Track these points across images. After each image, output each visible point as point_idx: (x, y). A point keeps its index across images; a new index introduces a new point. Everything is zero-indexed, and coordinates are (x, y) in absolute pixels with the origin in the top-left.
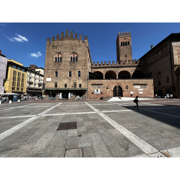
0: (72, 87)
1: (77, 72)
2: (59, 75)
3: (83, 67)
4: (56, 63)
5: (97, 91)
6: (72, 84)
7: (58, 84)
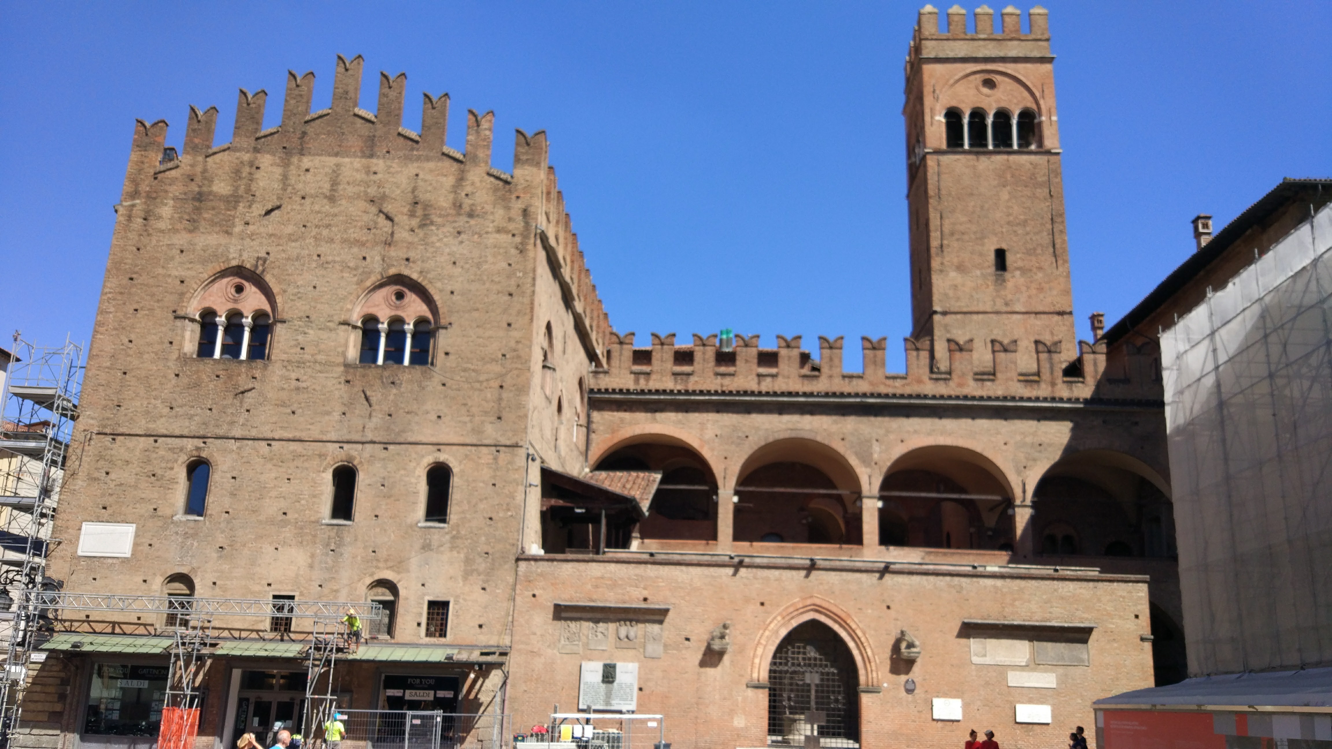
1: (422, 472)
2: (227, 503)
4: (206, 367)
5: (608, 675)
6: (350, 594)
7: (200, 587)
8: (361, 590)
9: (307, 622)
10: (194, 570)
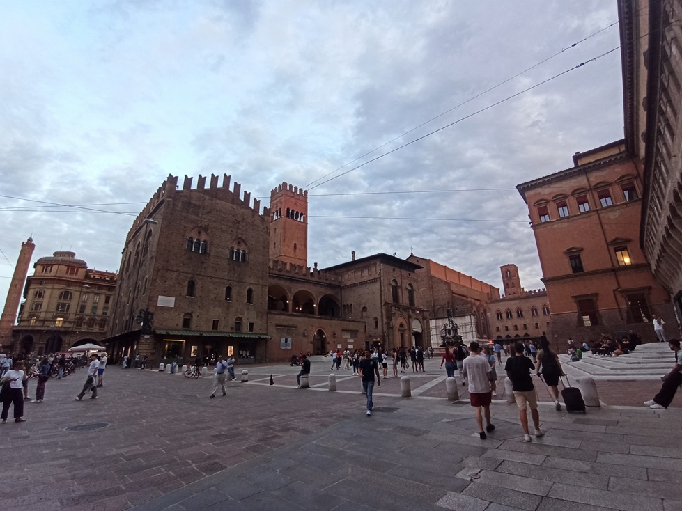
0: (232, 328)
1: (246, 290)
2: (200, 293)
3: (258, 281)
4: (190, 253)
5: (286, 340)
6: (232, 321)
7: (194, 317)
8: (234, 319)
9: (222, 327)
10: (193, 312)
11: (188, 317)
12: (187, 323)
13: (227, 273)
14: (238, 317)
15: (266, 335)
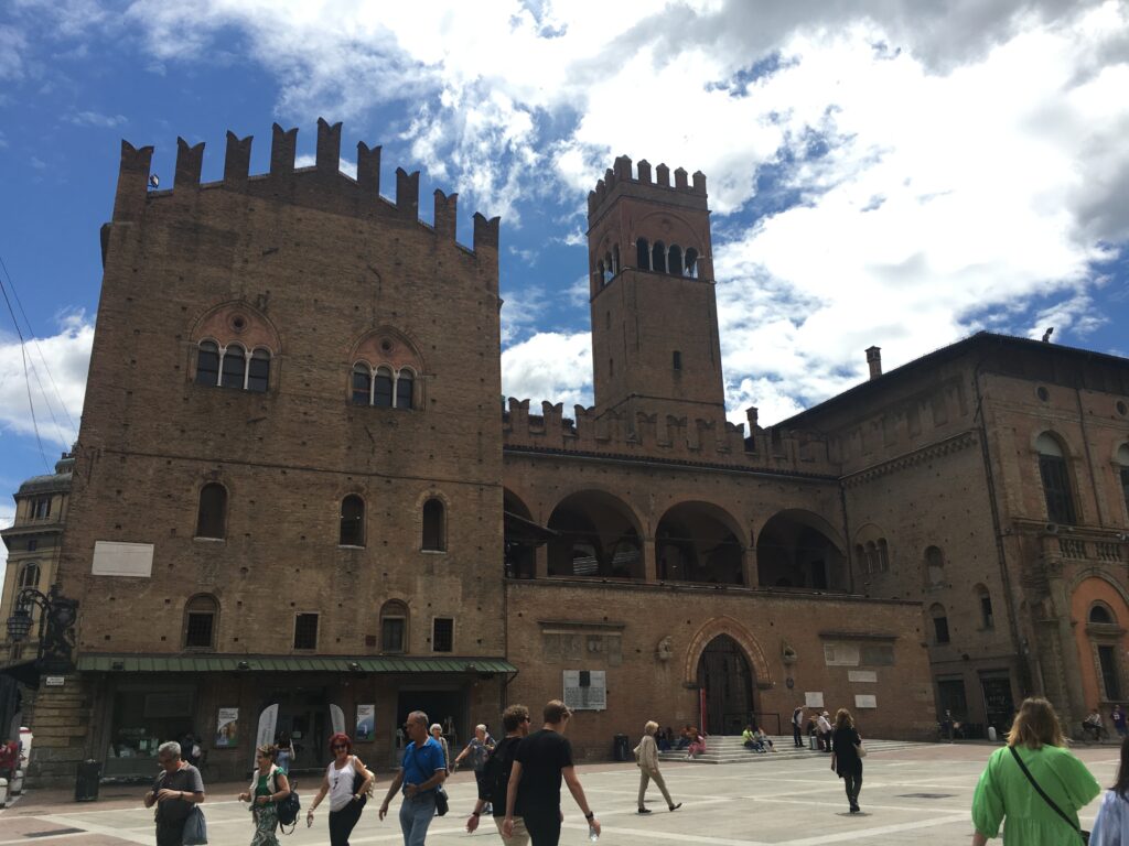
2: (247, 525)
3: (464, 470)
4: (209, 393)
6: (367, 613)
7: (226, 607)
8: (377, 609)
9: (331, 639)
10: (219, 591)
11: (203, 609)
12: (200, 629)
13: (343, 449)
14: (392, 602)
15: (503, 660)
